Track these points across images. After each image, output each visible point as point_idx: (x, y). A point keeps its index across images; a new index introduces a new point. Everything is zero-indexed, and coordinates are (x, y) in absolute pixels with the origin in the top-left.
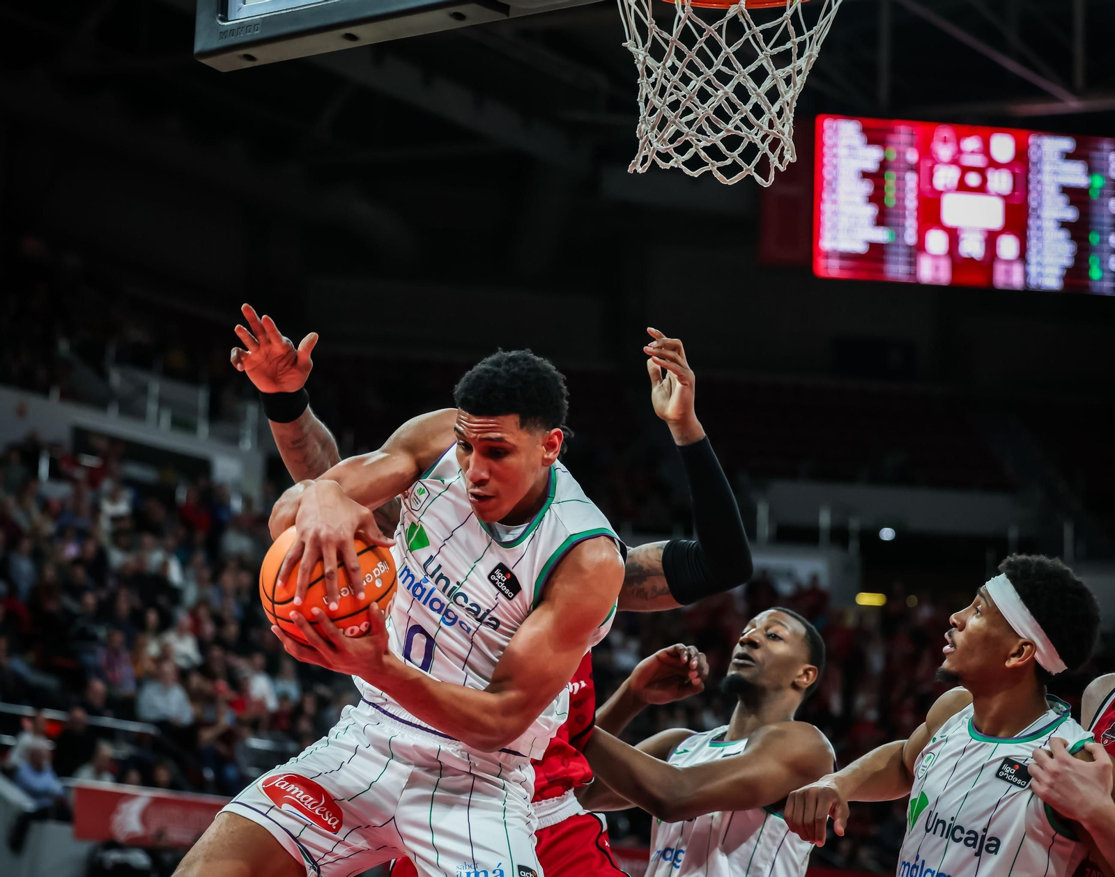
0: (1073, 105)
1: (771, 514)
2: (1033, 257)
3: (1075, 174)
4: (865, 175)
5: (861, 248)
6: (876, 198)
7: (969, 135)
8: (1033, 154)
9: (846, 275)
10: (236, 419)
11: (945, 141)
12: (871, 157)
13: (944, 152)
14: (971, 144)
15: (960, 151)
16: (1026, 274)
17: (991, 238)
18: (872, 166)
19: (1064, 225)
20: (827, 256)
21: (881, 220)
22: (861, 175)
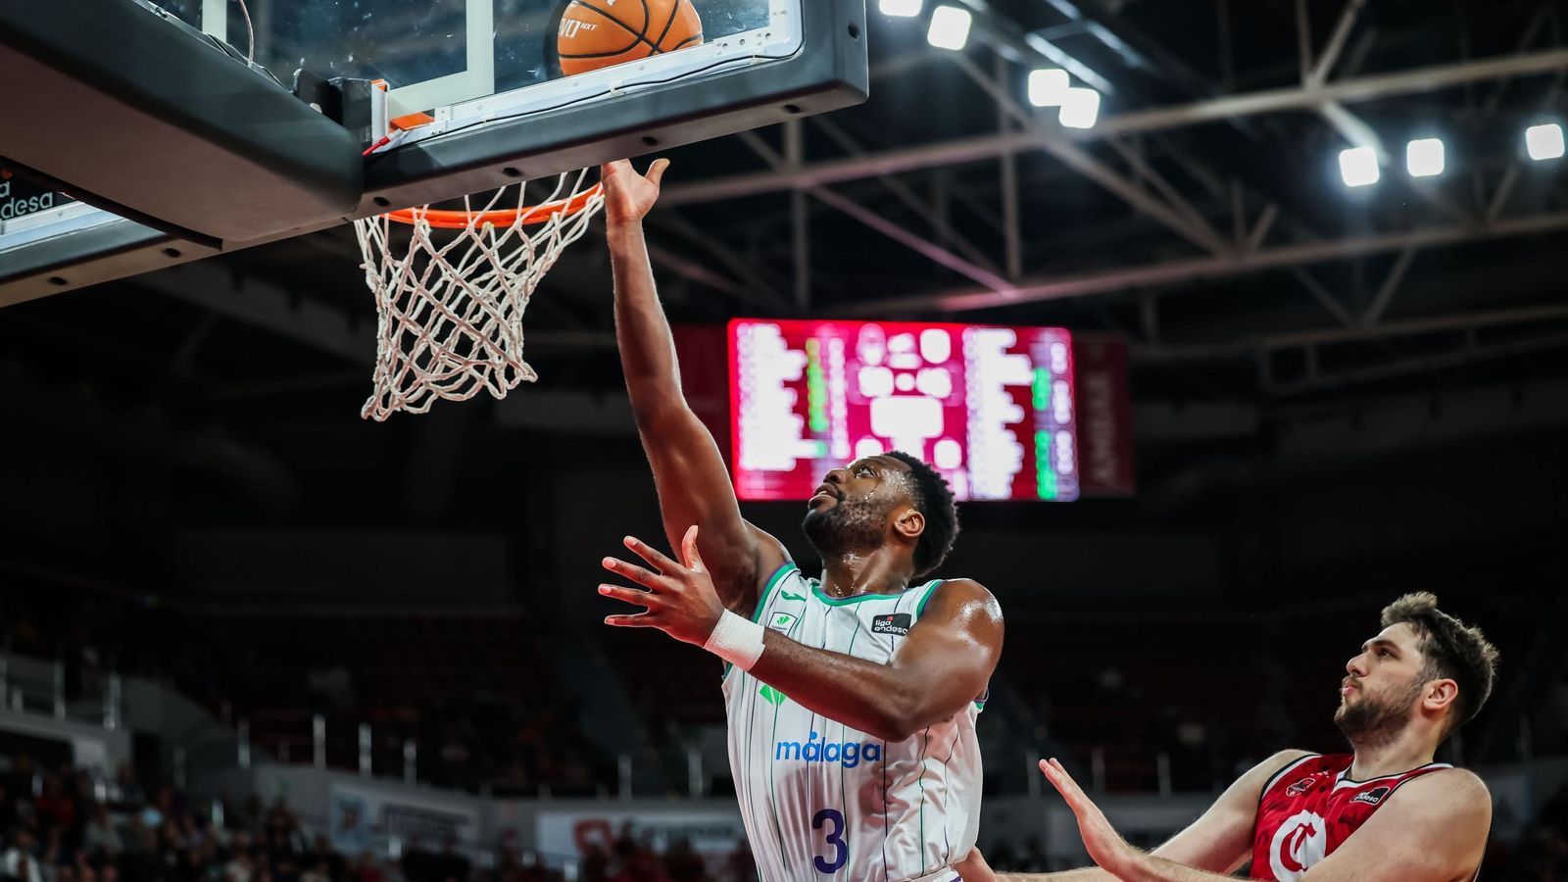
0: (1008, 294)
1: (705, 764)
2: (973, 462)
3: (1018, 371)
4: (787, 384)
5: (787, 465)
6: (801, 408)
7: (898, 332)
8: (969, 351)
9: (771, 496)
10: (98, 694)
11: (872, 341)
12: (791, 364)
13: (871, 352)
14: (902, 342)
15: (888, 353)
16: (969, 483)
17: (930, 445)
18: (794, 374)
19: (1009, 426)
20: (750, 475)
21: (807, 433)
22: (782, 384)
